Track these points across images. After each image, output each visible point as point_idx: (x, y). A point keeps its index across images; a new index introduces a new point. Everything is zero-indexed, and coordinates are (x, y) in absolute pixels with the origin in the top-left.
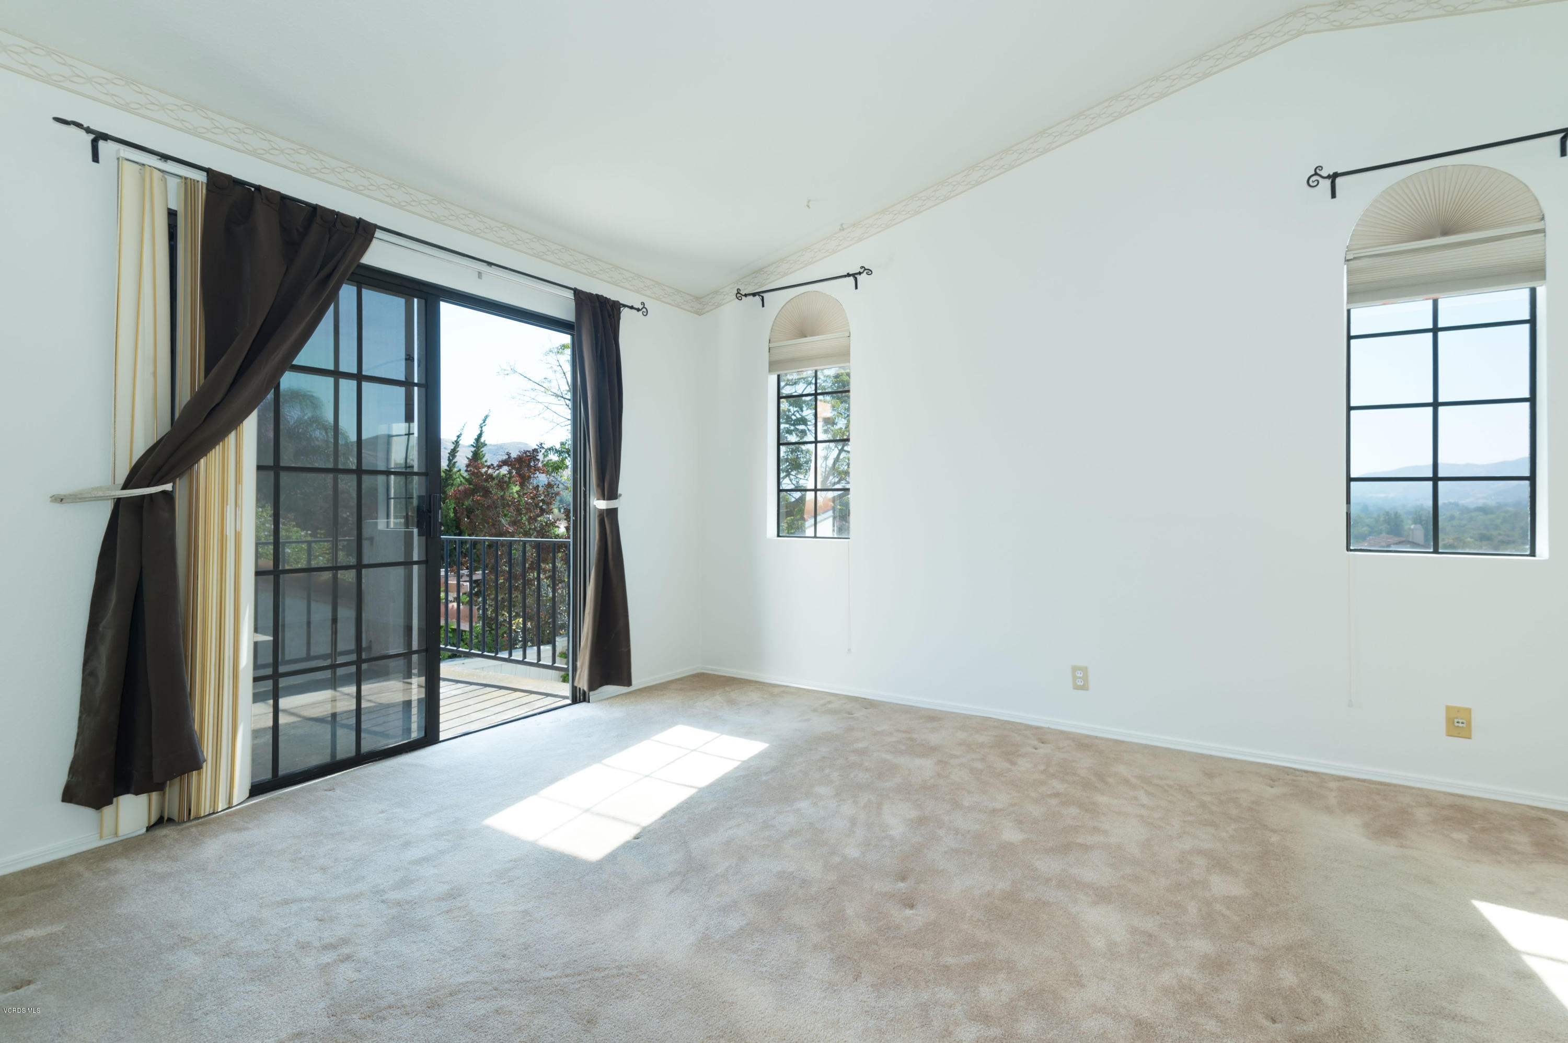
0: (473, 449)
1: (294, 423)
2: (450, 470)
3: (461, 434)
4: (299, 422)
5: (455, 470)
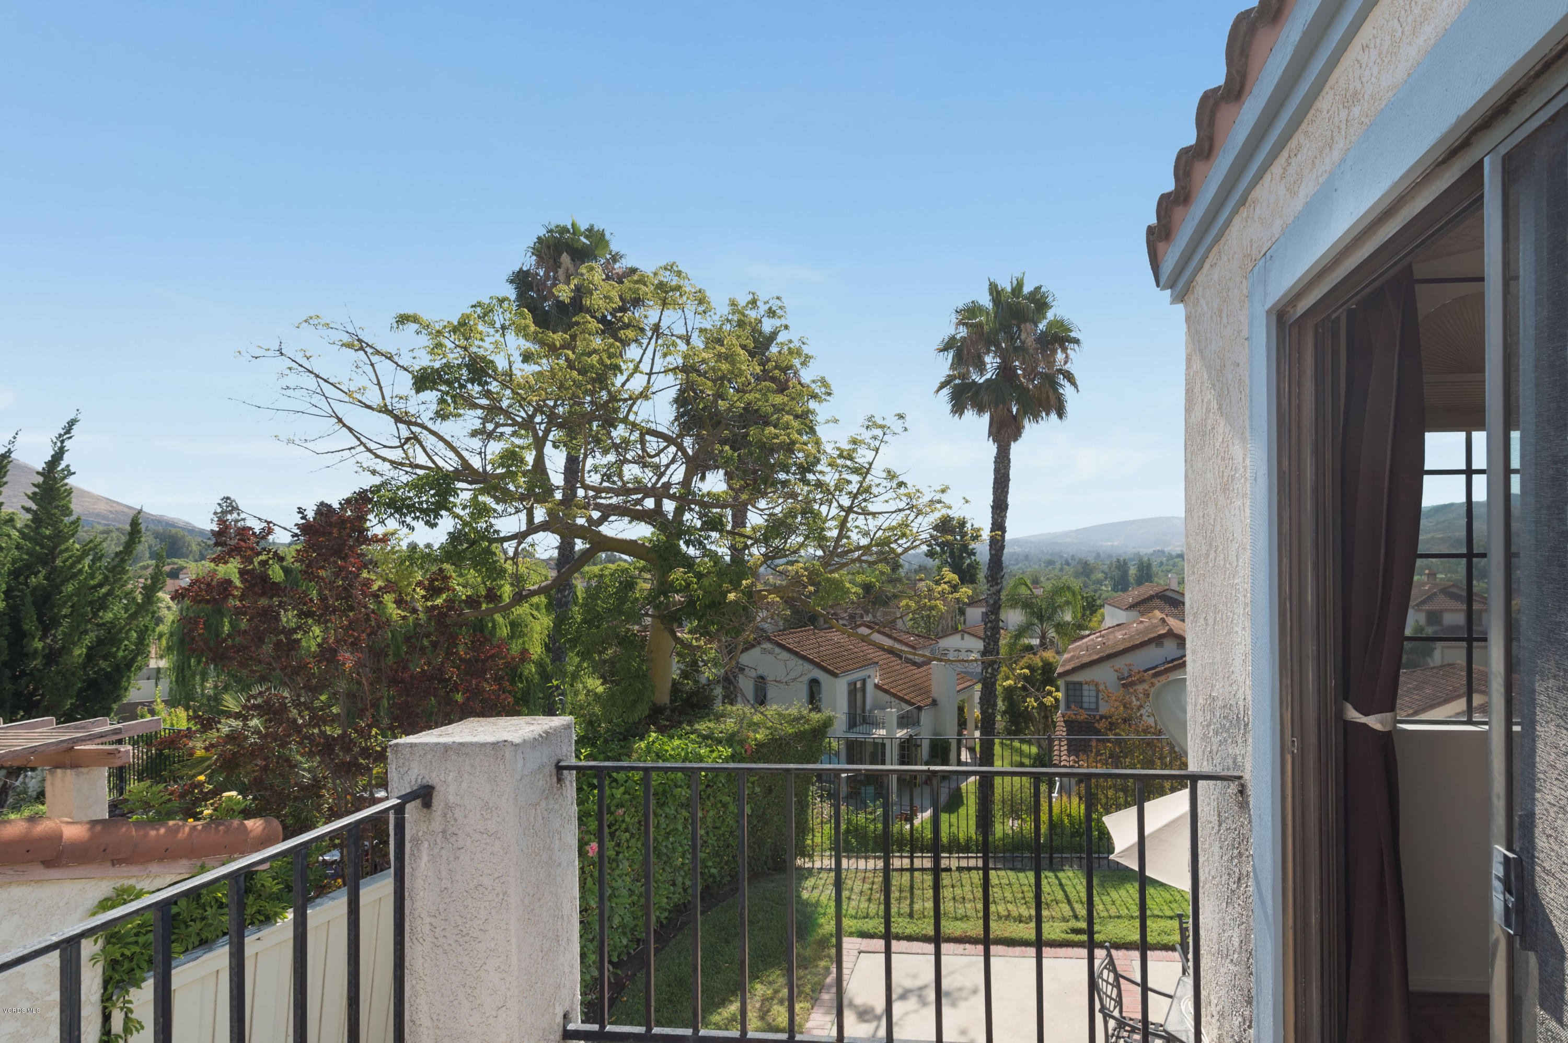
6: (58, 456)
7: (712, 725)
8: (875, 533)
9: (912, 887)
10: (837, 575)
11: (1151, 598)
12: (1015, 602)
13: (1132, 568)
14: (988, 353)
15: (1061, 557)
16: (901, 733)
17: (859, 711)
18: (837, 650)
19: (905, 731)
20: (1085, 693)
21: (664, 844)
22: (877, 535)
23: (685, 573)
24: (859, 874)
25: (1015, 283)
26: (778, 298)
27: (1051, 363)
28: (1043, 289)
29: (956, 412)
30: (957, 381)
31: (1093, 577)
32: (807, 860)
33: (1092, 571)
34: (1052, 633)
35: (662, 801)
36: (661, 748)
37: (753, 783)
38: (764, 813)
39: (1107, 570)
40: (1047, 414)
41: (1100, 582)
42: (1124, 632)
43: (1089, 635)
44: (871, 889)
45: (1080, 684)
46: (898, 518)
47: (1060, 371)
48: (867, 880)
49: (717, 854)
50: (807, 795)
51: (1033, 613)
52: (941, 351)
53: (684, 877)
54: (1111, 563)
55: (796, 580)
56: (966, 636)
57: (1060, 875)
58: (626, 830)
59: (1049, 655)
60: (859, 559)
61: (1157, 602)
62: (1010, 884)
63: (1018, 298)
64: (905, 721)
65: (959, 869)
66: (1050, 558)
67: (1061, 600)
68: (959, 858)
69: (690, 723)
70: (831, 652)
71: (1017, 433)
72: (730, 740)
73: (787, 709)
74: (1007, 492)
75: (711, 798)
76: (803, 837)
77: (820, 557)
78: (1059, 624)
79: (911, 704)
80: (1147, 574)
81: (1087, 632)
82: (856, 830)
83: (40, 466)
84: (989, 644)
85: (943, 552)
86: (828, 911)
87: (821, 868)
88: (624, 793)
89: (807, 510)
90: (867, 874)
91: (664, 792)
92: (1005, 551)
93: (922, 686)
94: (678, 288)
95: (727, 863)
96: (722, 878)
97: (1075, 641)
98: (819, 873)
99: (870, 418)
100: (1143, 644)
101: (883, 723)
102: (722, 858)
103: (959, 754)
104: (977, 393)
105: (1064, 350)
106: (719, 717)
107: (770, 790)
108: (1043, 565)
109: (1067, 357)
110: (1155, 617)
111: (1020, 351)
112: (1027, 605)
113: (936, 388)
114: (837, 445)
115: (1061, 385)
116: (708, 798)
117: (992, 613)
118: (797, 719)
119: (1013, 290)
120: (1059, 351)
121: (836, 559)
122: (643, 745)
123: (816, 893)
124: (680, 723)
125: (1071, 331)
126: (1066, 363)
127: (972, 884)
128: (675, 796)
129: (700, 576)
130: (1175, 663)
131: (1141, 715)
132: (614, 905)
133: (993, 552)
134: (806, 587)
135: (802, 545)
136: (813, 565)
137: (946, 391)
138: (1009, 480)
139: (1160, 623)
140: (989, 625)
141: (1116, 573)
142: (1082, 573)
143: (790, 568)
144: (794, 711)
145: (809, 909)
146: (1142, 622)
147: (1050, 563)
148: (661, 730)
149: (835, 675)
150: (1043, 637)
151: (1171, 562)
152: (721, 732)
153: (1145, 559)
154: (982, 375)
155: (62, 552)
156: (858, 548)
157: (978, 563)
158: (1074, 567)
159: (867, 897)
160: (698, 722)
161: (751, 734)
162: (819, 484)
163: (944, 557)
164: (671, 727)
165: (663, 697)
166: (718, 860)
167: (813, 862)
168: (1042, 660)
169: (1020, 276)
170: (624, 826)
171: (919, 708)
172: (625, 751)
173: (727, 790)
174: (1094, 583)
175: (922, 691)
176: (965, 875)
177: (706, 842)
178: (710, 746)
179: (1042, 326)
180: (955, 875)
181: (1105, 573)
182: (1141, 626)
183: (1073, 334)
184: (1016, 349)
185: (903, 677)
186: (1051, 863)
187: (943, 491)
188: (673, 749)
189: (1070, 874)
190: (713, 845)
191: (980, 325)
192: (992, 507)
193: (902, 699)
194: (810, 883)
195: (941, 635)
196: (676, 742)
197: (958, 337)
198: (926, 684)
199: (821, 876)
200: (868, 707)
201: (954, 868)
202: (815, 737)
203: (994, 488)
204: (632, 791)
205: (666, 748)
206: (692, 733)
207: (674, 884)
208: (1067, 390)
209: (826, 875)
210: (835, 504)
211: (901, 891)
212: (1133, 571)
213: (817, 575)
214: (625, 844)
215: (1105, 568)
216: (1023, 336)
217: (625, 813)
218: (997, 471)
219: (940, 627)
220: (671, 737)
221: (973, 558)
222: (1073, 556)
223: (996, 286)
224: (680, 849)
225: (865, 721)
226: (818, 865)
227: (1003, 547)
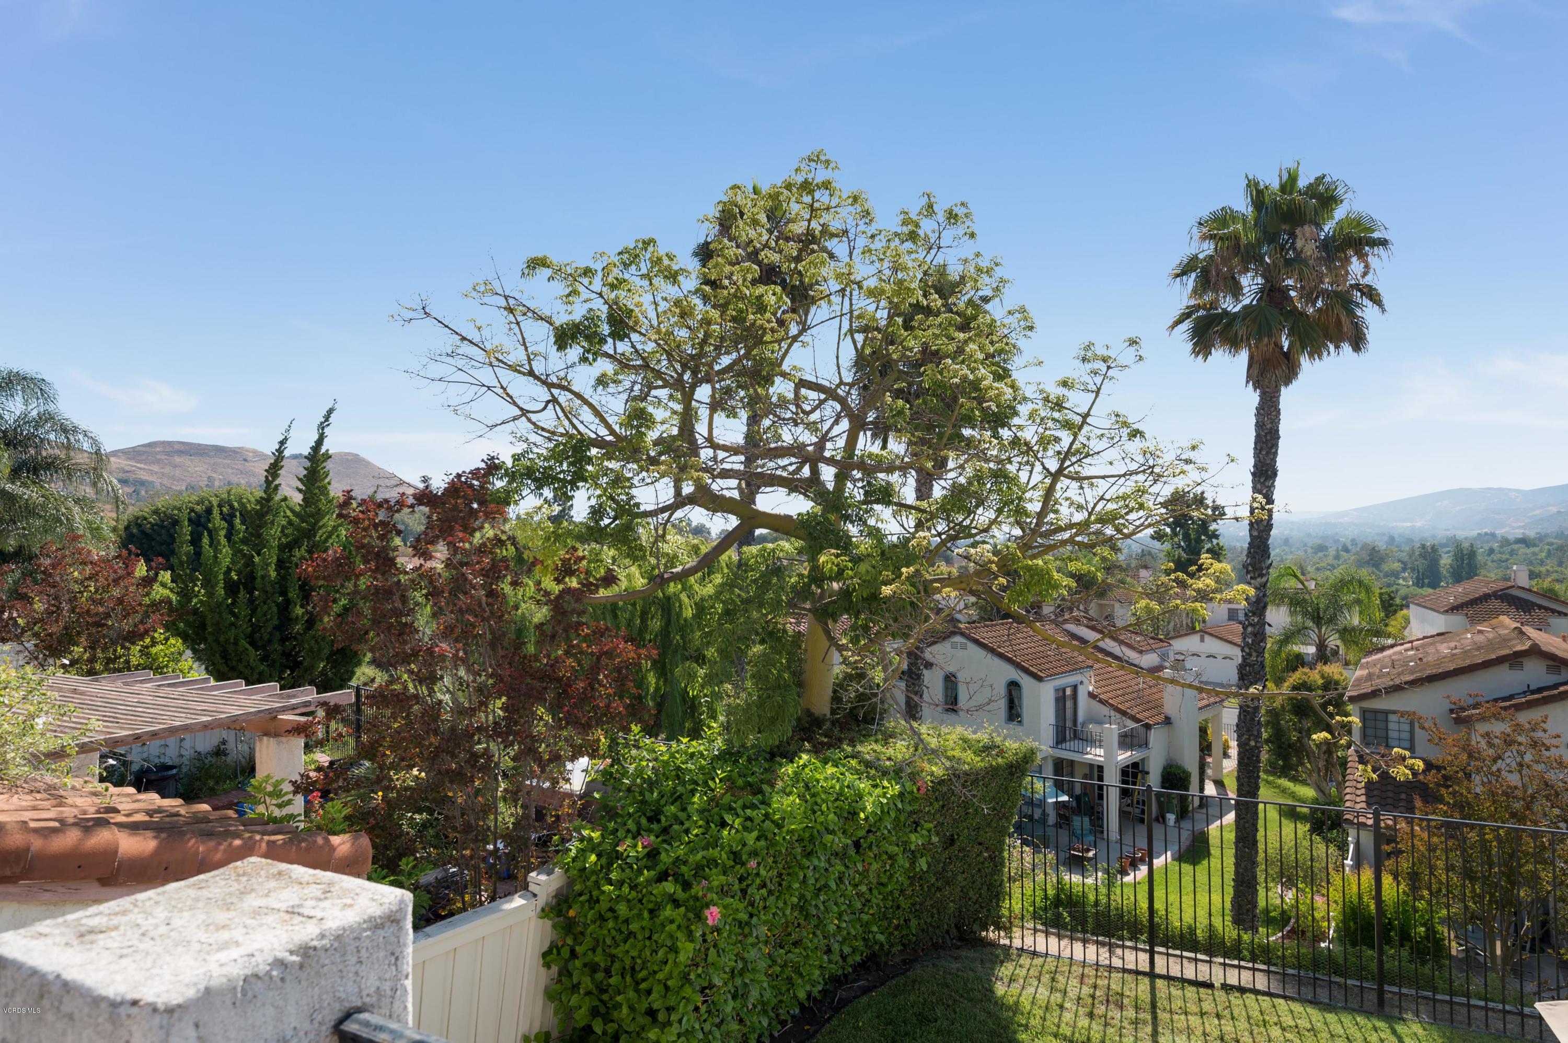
0: (308, 464)
1: (15, 421)
2: (269, 499)
3: (286, 439)
4: (23, 419)
5: (277, 498)
6: (320, 442)
7: (878, 747)
8: (1095, 505)
9: (1154, 1005)
10: (1040, 562)
11: (1486, 597)
12: (1281, 597)
13: (1445, 556)
14: (1246, 270)
15: (1336, 541)
16: (1124, 757)
17: (1069, 724)
18: (1041, 649)
19: (1129, 753)
20: (1392, 726)
21: (814, 903)
22: (1098, 508)
23: (837, 556)
24: (1074, 968)
25: (1285, 177)
26: (962, 204)
27: (1340, 275)
28: (1328, 179)
29: (1197, 354)
30: (1201, 313)
31: (1386, 567)
32: (1002, 934)
33: (1382, 560)
34: (1333, 641)
35: (809, 849)
36: (813, 776)
37: (929, 831)
38: (944, 869)
39: (1406, 559)
40: (1337, 347)
41: (1396, 575)
42: (1452, 644)
43: (1392, 646)
44: (1093, 997)
45: (1387, 713)
46: (1127, 487)
47: (1357, 286)
48: (1086, 980)
49: (885, 917)
50: (1002, 850)
51: (1305, 614)
52: (1177, 276)
53: (841, 943)
54: (1413, 550)
55: (984, 569)
56: (1207, 638)
57: (1399, 1028)
58: (764, 885)
59: (1333, 670)
60: (1071, 540)
61: (1496, 604)
62: (1312, 1029)
63: (1291, 193)
64: (1128, 740)
65: (1226, 987)
66: (1319, 542)
67: (1347, 598)
68: (1225, 965)
69: (852, 743)
70: (1033, 650)
71: (1290, 372)
72: (897, 773)
73: (975, 732)
74: (1276, 454)
75: (874, 848)
76: (998, 906)
77: (1017, 538)
78: (1345, 629)
79: (1137, 720)
80: (1469, 564)
81: (1390, 641)
82: (1070, 897)
83: (306, 451)
84: (1250, 654)
85: (1175, 534)
86: (1032, 1022)
87: (1022, 949)
88: (758, 839)
89: (1000, 475)
90: (1086, 971)
91: (812, 839)
92: (1273, 532)
93: (1150, 698)
94: (826, 185)
95: (897, 927)
96: (891, 946)
97: (1370, 653)
98: (1020, 956)
99: (1088, 347)
100: (1487, 665)
101: (1100, 741)
102: (891, 922)
103: (1202, 789)
104: (1229, 325)
105: (1362, 256)
106: (888, 737)
107: (952, 841)
108: (1310, 551)
109: (1367, 266)
110: (1502, 626)
111: (1295, 263)
112: (1296, 602)
113: (1170, 323)
114: (1041, 387)
115: (1357, 305)
116: (870, 847)
117: (1254, 614)
118: (987, 749)
119: (1283, 188)
120: (1354, 259)
121: (1039, 540)
122: (790, 769)
123: (1015, 989)
124: (840, 740)
125: (1373, 231)
126: (1365, 274)
127: (1249, 1018)
128: (825, 845)
129: (857, 560)
130: (1545, 694)
131: (1499, 770)
132: (747, 981)
133: (1255, 533)
134: (996, 578)
135: (993, 522)
136: (1008, 547)
137: (1186, 325)
138: (1279, 438)
139: (1514, 635)
140: (1250, 629)
141: (1421, 564)
142: (1368, 563)
143: (972, 551)
144: (983, 737)
145: (1005, 1014)
146: (1480, 632)
147: (1321, 548)
148: (816, 750)
149: (1039, 679)
150: (1321, 646)
151: (1507, 549)
152: (889, 759)
153: (1466, 545)
154: (1238, 301)
155: (320, 528)
156: (1070, 526)
157: (1221, 548)
158: (1357, 553)
159: (1088, 1010)
160: (862, 742)
161: (926, 766)
162: (1016, 442)
163: (1176, 539)
164: (830, 746)
165: (822, 705)
166: (885, 923)
167: (1011, 938)
168: (1323, 677)
169: (1292, 165)
170: (758, 881)
171: (1148, 727)
172: (767, 776)
173: (894, 838)
174: (1386, 575)
175: (1151, 705)
176: (1235, 999)
177: (868, 901)
178: (873, 778)
179: (1328, 227)
180: (1220, 995)
181: (1402, 562)
182: (1480, 638)
183: (1376, 235)
184: (1288, 263)
185: (1124, 685)
186: (1381, 1002)
187: (1193, 448)
188: (826, 779)
189: (1417, 1028)
190: (878, 905)
191: (1236, 237)
192: (1253, 474)
193: (1124, 713)
194: (1005, 970)
195: (1172, 634)
196: (830, 770)
197: (1201, 256)
198: (1156, 696)
199: (1022, 961)
200: (1081, 717)
201: (1217, 985)
202: (1012, 774)
203: (1255, 448)
204: (770, 836)
205: (818, 776)
206: (853, 757)
207: (829, 951)
208: (1368, 313)
209: (1028, 961)
210: (1038, 467)
211: (1137, 1008)
212: (1446, 561)
213: (1013, 560)
214: (762, 903)
215: (1404, 556)
216: (1299, 244)
217: (759, 864)
218: (1259, 426)
219: (1172, 624)
220: (825, 762)
221: (1215, 541)
222: (1353, 540)
223: (1257, 184)
224: (835, 909)
225: (1076, 736)
226: (1017, 943)
227: (1269, 526)
